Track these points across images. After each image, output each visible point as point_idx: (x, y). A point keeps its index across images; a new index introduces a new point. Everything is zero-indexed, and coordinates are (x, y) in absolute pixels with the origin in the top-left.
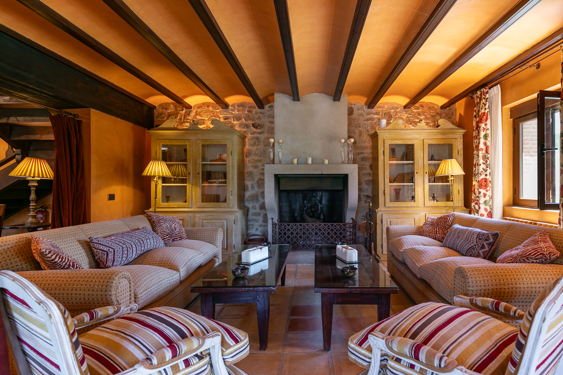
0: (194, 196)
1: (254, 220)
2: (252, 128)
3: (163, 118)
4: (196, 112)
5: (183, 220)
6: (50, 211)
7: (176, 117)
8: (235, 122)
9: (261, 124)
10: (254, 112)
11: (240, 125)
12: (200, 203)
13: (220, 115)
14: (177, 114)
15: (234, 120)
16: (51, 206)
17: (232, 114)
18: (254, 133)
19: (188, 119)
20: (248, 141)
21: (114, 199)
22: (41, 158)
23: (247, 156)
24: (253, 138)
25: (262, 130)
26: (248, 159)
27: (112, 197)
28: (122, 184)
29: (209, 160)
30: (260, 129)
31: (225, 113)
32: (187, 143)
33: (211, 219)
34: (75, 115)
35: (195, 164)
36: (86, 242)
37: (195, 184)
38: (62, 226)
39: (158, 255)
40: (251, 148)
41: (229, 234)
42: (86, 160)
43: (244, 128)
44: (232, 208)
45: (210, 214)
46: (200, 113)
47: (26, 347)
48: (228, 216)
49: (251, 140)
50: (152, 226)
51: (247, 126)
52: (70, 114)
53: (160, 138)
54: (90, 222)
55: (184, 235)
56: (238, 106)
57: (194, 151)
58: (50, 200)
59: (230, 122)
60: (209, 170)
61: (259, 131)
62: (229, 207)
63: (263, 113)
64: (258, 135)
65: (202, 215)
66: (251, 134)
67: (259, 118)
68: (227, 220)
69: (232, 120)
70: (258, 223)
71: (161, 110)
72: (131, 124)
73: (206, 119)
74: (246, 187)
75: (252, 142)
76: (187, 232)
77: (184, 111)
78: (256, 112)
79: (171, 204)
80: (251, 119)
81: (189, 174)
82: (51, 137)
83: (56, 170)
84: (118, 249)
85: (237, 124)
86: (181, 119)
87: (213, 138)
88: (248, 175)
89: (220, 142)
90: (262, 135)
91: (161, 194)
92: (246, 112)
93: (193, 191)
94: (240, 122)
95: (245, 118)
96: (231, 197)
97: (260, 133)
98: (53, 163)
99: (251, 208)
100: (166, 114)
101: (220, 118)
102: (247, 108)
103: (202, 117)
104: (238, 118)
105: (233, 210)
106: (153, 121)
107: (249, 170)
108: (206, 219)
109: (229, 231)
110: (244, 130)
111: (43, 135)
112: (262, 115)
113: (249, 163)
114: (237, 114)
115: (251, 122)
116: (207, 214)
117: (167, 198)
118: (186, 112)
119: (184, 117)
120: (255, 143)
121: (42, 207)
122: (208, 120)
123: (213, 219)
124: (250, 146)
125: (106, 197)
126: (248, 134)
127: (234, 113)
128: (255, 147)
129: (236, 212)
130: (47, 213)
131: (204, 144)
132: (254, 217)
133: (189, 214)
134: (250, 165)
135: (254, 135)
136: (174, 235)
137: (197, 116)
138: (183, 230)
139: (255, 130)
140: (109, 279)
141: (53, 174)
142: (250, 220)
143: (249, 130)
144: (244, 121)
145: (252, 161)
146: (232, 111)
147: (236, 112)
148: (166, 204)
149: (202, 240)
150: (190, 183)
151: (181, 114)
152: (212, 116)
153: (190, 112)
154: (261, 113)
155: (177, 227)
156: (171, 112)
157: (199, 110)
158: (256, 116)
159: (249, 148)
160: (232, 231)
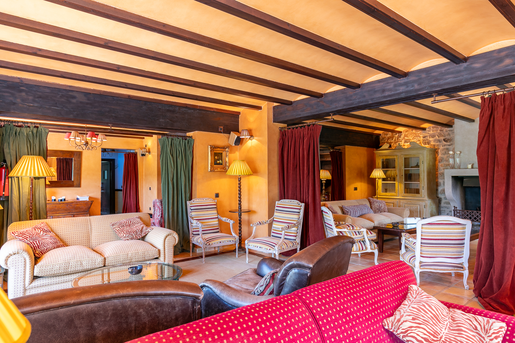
0: (400, 189)
1: (446, 207)
2: (443, 142)
3: (385, 140)
4: (405, 134)
5: (393, 203)
6: (330, 195)
7: (392, 139)
8: (431, 139)
9: (450, 139)
10: (445, 131)
11: (435, 141)
12: (403, 194)
13: (421, 135)
14: (393, 137)
15: (430, 138)
16: (331, 192)
17: (428, 133)
18: (445, 145)
19: (400, 140)
20: (441, 151)
21: (357, 190)
22: (327, 170)
23: (439, 162)
24: (444, 149)
25: (451, 143)
26: (440, 164)
27: (356, 189)
28: (361, 182)
29: (410, 167)
30: (450, 142)
31: (424, 134)
32: (395, 157)
33: (410, 204)
34: (339, 150)
35: (400, 170)
36: (341, 207)
37: (400, 182)
38: (334, 200)
39: (368, 216)
40: (442, 156)
41: (421, 214)
42: (344, 170)
43: (437, 143)
44: (424, 197)
45: (409, 201)
46: (407, 135)
47: (326, 224)
48: (421, 203)
49: (443, 150)
50: (370, 204)
51: (439, 141)
52: (337, 149)
53: (380, 155)
54: (346, 200)
55: (386, 210)
56: (433, 128)
57: (400, 163)
58: (330, 189)
59: (427, 139)
60: (410, 173)
61: (449, 143)
62: (421, 197)
63: (452, 131)
64: (448, 147)
65: (404, 201)
66: (443, 146)
67: (449, 134)
68: (420, 205)
69: (429, 137)
70: (448, 210)
71: (383, 136)
72: (366, 148)
73: (411, 138)
74: (439, 184)
75: (443, 152)
76: (388, 209)
77: (397, 135)
78: (446, 130)
79: (387, 194)
80: (442, 135)
81: (397, 176)
82: (330, 159)
83: (332, 175)
84: (352, 211)
85: (432, 140)
86: (395, 140)
87: (411, 154)
88: (440, 175)
89: (415, 156)
90: (451, 147)
91: (381, 188)
92: (439, 131)
93: (399, 186)
94: (435, 138)
95: (437, 135)
96: (423, 191)
97: (449, 145)
98: (331, 171)
99: (443, 199)
100: (387, 138)
101: (420, 137)
102: (440, 129)
103: (408, 137)
104: (433, 136)
105: (424, 199)
106: (379, 143)
107: (442, 171)
108: (407, 204)
109: (421, 213)
110: (437, 144)
111: (327, 158)
112: (451, 132)
113: (441, 166)
114: (432, 133)
115: (442, 138)
116: (407, 201)
117: (386, 190)
118: (398, 136)
119: (398, 139)
120: (446, 152)
121: (327, 193)
122: (412, 139)
123: (411, 204)
124: (442, 155)
125: (353, 189)
126: (440, 147)
127: (430, 132)
128: (446, 156)
129: (426, 200)
130: (329, 196)
131: (405, 157)
132: (445, 205)
133: (397, 200)
134: (442, 168)
135: (445, 147)
136: (380, 210)
137: (405, 137)
138: (386, 208)
139: (445, 143)
140: (345, 217)
141: (331, 177)
142: (442, 207)
143: (441, 143)
144: (438, 138)
145: (443, 165)
146: (428, 131)
147: (431, 132)
148: (384, 194)
149: (396, 214)
150: (397, 181)
151: (395, 137)
152: (415, 137)
153: (401, 135)
154: (450, 131)
155: (383, 206)
156: (389, 136)
157: (406, 133)
158: (446, 133)
159: (441, 156)
160: (423, 212)
